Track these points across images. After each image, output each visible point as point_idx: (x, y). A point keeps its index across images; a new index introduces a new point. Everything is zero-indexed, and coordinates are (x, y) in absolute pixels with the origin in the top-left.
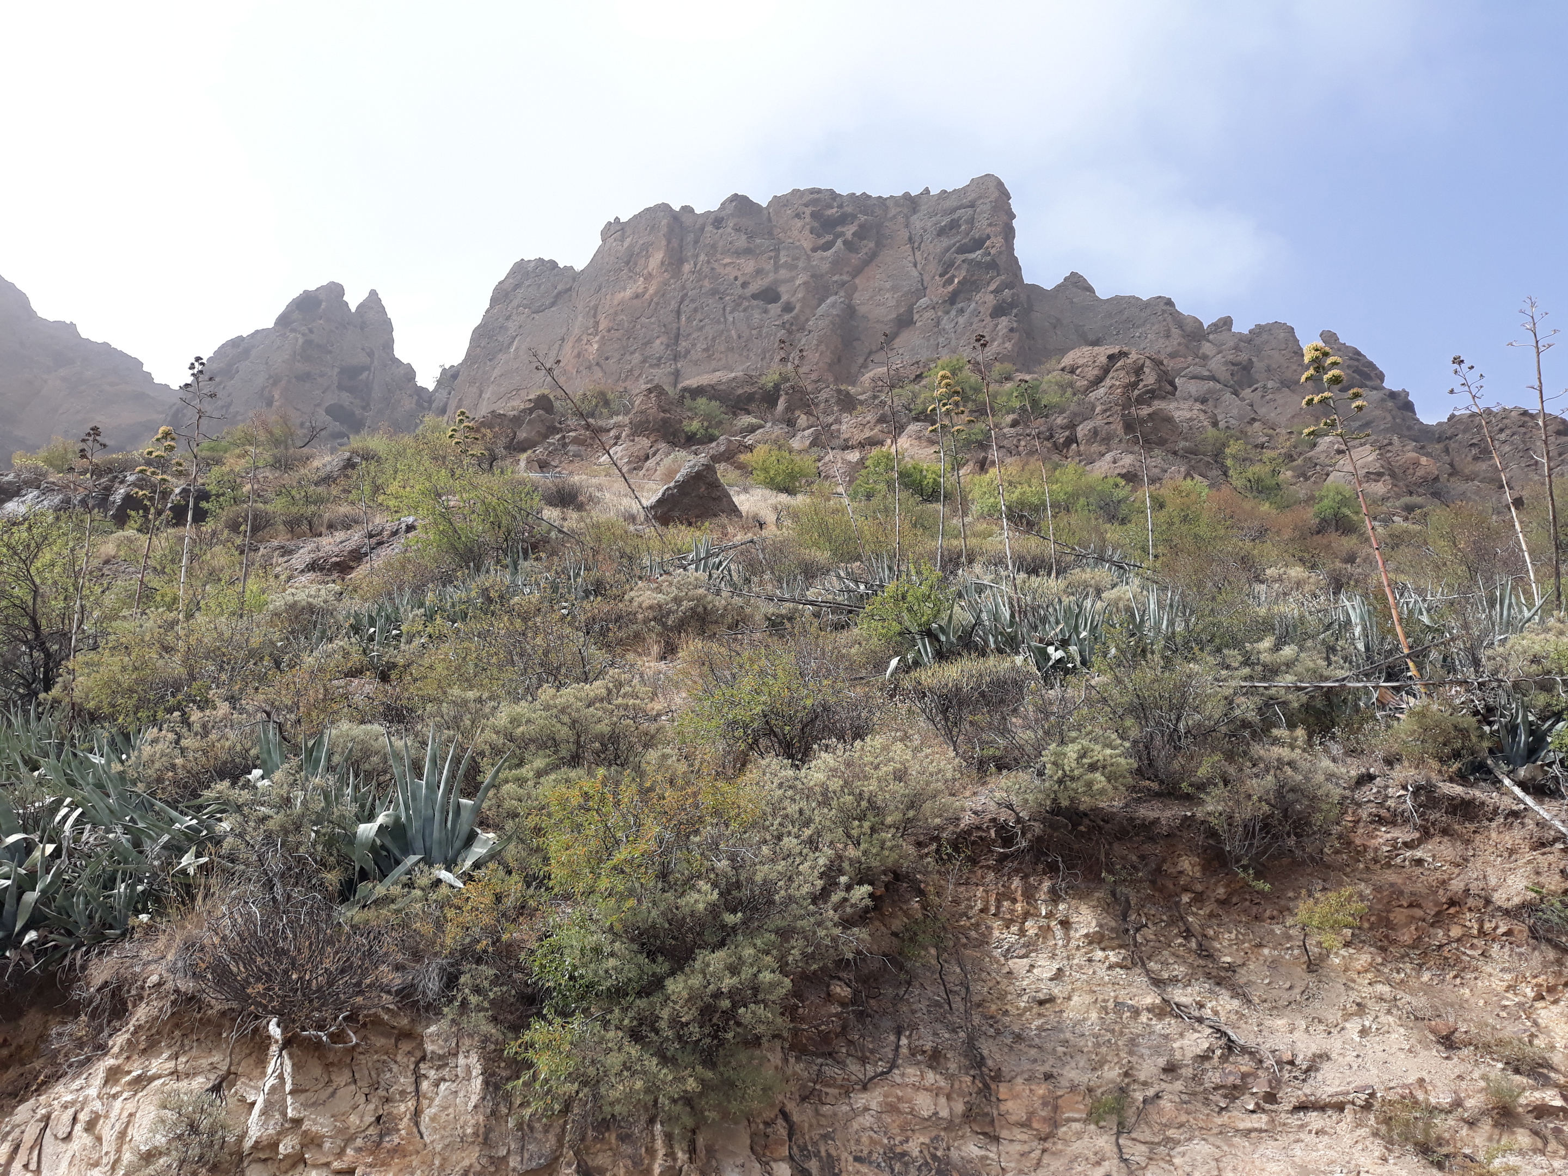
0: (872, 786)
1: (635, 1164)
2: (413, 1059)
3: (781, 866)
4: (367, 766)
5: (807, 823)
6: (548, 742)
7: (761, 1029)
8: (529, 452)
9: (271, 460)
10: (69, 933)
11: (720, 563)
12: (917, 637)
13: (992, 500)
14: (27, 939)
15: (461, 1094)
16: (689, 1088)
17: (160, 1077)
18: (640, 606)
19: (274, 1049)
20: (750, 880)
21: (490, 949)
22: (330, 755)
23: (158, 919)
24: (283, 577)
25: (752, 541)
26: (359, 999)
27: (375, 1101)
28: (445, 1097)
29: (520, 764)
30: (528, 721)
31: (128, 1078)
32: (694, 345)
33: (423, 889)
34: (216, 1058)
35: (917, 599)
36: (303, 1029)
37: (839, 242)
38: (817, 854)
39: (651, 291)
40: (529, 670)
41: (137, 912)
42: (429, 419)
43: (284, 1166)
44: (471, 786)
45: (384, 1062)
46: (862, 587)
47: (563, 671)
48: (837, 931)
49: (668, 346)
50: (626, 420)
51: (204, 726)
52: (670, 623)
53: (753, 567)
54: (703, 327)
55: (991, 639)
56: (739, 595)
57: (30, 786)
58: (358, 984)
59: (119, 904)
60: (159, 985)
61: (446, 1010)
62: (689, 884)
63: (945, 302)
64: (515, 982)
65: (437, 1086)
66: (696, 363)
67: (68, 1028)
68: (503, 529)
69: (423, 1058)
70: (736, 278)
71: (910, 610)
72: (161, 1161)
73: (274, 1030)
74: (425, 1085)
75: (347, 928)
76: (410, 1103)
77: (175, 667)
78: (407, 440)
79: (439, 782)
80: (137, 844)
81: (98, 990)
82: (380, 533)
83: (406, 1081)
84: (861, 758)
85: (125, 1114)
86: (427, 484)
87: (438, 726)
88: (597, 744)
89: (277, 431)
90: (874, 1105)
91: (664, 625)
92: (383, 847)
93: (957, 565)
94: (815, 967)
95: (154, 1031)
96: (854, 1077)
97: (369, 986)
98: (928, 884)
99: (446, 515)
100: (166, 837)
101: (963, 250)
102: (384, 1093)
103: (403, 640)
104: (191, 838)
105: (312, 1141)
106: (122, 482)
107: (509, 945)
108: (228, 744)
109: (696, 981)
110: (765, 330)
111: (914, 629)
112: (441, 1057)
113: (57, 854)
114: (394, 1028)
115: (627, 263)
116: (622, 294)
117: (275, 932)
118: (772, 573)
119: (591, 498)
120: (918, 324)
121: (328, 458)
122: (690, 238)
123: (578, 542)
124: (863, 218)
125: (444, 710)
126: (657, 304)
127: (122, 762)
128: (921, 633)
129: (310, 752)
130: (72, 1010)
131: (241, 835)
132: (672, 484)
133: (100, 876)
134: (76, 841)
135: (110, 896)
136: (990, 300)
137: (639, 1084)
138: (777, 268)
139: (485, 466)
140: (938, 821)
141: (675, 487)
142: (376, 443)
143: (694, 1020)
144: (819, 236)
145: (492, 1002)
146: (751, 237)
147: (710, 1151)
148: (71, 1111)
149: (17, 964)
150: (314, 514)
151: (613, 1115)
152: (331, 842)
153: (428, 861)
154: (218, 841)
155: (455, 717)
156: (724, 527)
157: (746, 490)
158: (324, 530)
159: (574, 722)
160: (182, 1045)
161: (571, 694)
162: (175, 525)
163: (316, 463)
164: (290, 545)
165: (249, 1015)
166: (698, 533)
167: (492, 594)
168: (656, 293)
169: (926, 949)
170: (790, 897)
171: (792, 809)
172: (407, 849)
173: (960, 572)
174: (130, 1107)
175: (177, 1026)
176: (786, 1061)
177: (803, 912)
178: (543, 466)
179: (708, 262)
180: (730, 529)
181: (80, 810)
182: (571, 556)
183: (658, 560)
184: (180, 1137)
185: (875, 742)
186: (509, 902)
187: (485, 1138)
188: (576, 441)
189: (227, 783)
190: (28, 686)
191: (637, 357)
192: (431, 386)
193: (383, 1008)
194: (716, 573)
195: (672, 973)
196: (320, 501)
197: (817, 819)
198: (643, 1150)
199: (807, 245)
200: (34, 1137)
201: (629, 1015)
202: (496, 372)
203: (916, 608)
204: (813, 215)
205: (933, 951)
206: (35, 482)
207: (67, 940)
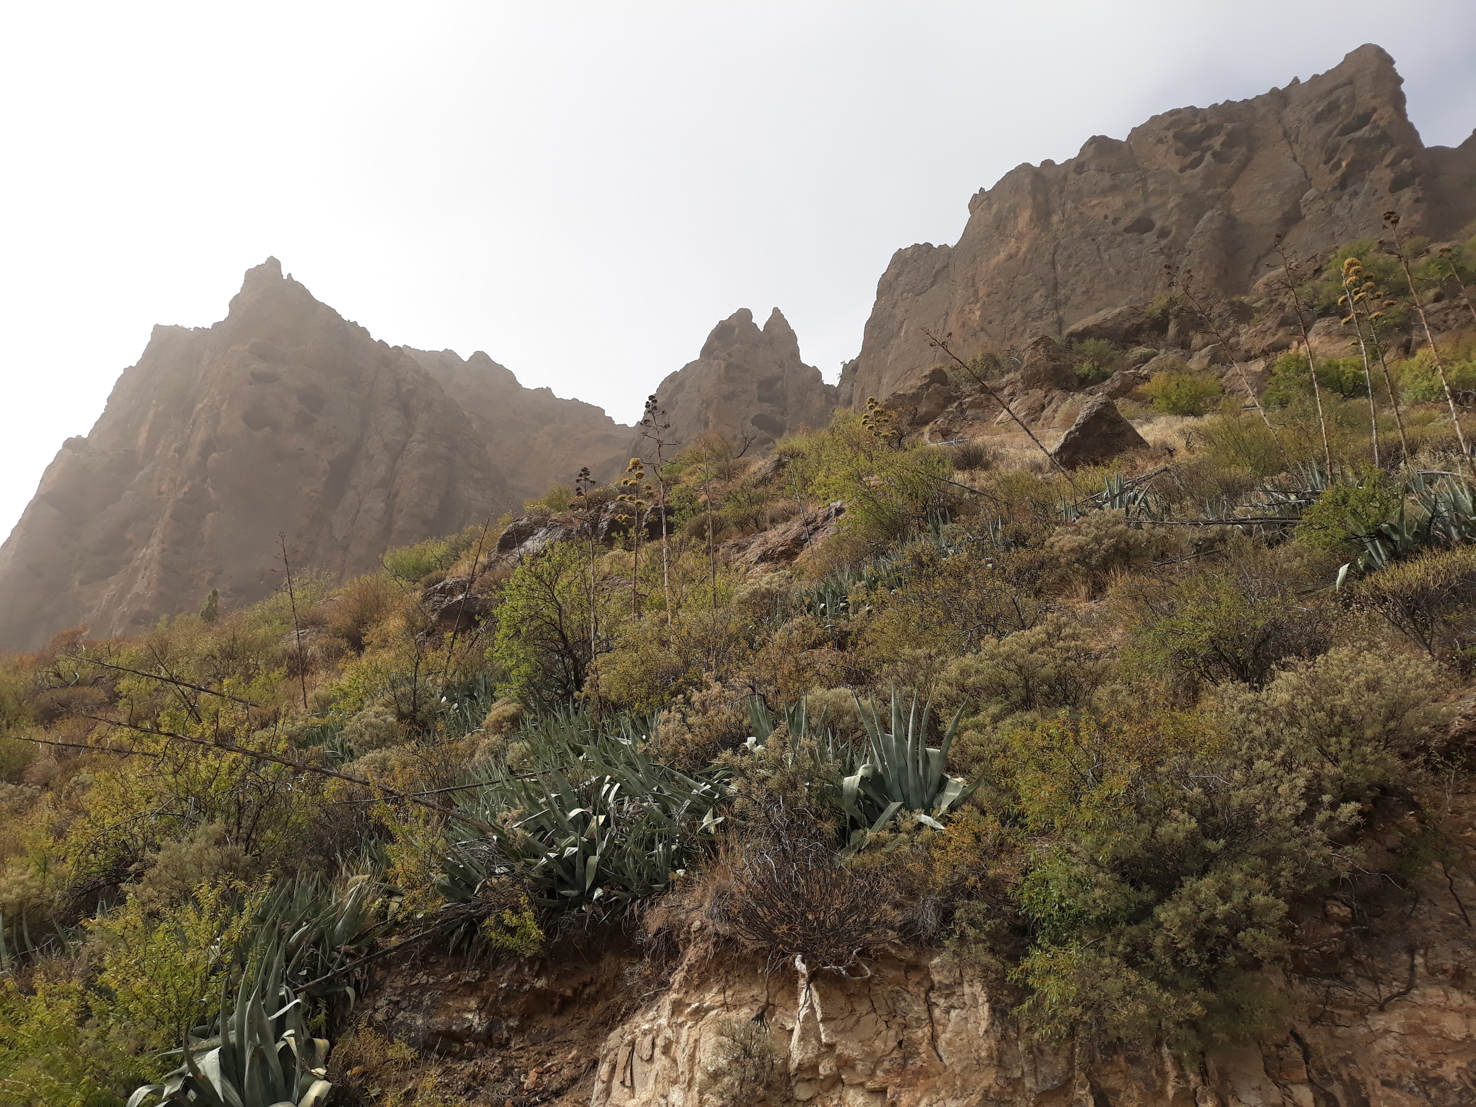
0: (1345, 700)
1: (1147, 1085)
2: (922, 989)
3: (1257, 790)
4: (841, 726)
5: (1277, 744)
6: (998, 689)
7: (1260, 953)
8: (931, 424)
9: (715, 472)
10: (626, 889)
11: (1136, 497)
12: (1366, 540)
13: (1426, 383)
14: (596, 895)
15: (972, 1020)
16: (1194, 1012)
17: (713, 1008)
18: (1061, 551)
19: (802, 982)
20: (1226, 804)
21: (979, 885)
22: (808, 718)
23: (692, 873)
24: (742, 570)
25: (1166, 470)
26: (869, 936)
27: (895, 1027)
28: (956, 1023)
29: (976, 711)
30: (977, 672)
31: (689, 1010)
32: (1073, 290)
33: (908, 833)
34: (756, 992)
35: (1360, 500)
36: (825, 964)
37: (1208, 157)
38: (1294, 775)
39: (1024, 249)
40: (969, 624)
41: (675, 868)
42: (839, 412)
43: (826, 1085)
44: (935, 735)
45: (898, 992)
46: (1293, 497)
47: (1002, 620)
48: (1328, 851)
49: (1047, 297)
50: (1018, 375)
51: (703, 704)
52: (1093, 562)
53: (1170, 496)
54: (1080, 270)
55: (1454, 531)
56: (1162, 525)
57: (580, 769)
58: (866, 921)
59: (659, 862)
60: (702, 929)
61: (947, 943)
62: (1163, 813)
63: (1334, 188)
64: (1005, 914)
65: (948, 1012)
66: (1077, 307)
67: (638, 968)
68: (921, 498)
69: (932, 988)
70: (1106, 217)
71: (1354, 512)
72: (726, 1080)
73: (801, 966)
74: (937, 1012)
75: (849, 873)
76: (926, 1029)
77: (671, 657)
78: (824, 433)
79: (907, 735)
80: (666, 810)
81: (655, 936)
82: (815, 520)
83: (919, 1009)
84: (1325, 672)
85: (692, 1040)
86: (850, 469)
87: (897, 685)
88: (1046, 687)
89: (717, 447)
90: (1395, 1027)
91: (1088, 565)
92: (866, 797)
93: (1398, 459)
94: (1310, 887)
95: (703, 969)
96: (1367, 999)
97: (875, 923)
98: (1421, 797)
99: (868, 495)
100: (687, 802)
101: (1345, 131)
102: (902, 1020)
103: (850, 610)
104: (707, 800)
105: (846, 1064)
106: (605, 511)
107: (994, 881)
108: (724, 717)
109: (1187, 909)
110: (1142, 260)
111: (1362, 532)
112: (948, 987)
113: (607, 823)
114: (902, 960)
115: (997, 228)
116: (997, 258)
117: (789, 878)
118: (1192, 497)
119: (995, 457)
120: (1308, 218)
121: (762, 463)
122: (1055, 189)
123: (991, 499)
124: (1229, 126)
125: (899, 669)
126: (1032, 259)
127: (645, 741)
128: (1369, 535)
129: (792, 717)
130: (638, 953)
131: (748, 796)
132: (1073, 428)
133: (642, 839)
134: (619, 811)
135: (651, 856)
136: (1388, 175)
137: (1142, 1009)
138: (1146, 197)
139: (896, 445)
140: (1425, 729)
141: (1077, 430)
142: (799, 441)
143: (1190, 946)
144: (1185, 155)
145: (988, 934)
146: (1114, 174)
147: (1224, 1075)
148: (650, 1037)
149: (592, 916)
150: (758, 513)
151: (1119, 1039)
152: (822, 796)
153: (908, 806)
154: (729, 801)
155: (909, 674)
156: (1132, 461)
157: (1148, 420)
158: (768, 525)
159: (1020, 667)
160: (727, 981)
161: (1012, 641)
162: (650, 539)
163: (753, 469)
164: (744, 542)
165: (777, 953)
166: (1106, 471)
167: (925, 559)
168: (1029, 250)
169: (1429, 863)
170: (1270, 820)
171: (1258, 731)
172: (889, 796)
173: (1402, 464)
174: (695, 1033)
175: (721, 964)
176: (1289, 982)
177: (1287, 834)
178: (945, 434)
179: (1076, 208)
180: (1139, 462)
181: (618, 785)
182: (986, 511)
183: (1072, 503)
184: (737, 1060)
185: (1339, 654)
186: (988, 840)
187: (999, 1061)
188: (972, 405)
189: (730, 751)
190: (564, 687)
191: (1019, 314)
192: (836, 382)
193: (889, 942)
194: (1132, 508)
195: (1159, 901)
196: (761, 500)
197: (1288, 740)
198: (1154, 1072)
199: (1174, 167)
200: (625, 1059)
201: (1122, 941)
202: (891, 358)
203: (1359, 510)
204: (1176, 136)
205: (1438, 865)
206: (542, 521)
207: (625, 895)
